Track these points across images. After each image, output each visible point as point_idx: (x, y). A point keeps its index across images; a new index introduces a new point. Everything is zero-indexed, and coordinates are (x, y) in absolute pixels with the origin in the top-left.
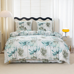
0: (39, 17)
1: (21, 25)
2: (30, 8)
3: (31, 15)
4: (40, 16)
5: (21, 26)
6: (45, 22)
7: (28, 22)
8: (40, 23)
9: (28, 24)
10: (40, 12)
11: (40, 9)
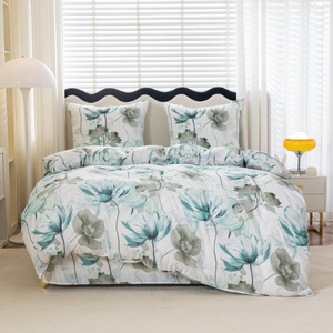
0: (180, 85)
4: (183, 81)
6: (202, 109)
7: (127, 110)
8: (182, 113)
9: (129, 117)
10: (183, 66)
11: (183, 50)
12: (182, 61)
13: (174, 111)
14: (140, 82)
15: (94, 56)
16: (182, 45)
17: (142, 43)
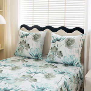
1: (23, 38)
2: (47, 9)
3: (48, 21)
4: (65, 24)
5: (21, 41)
6: (64, 37)
7: (36, 35)
9: (35, 38)
10: (65, 17)
11: (65, 10)
12: (65, 15)
13: (53, 37)
14: (48, 23)
15: (33, 12)
16: (65, 8)
17: (50, 7)
